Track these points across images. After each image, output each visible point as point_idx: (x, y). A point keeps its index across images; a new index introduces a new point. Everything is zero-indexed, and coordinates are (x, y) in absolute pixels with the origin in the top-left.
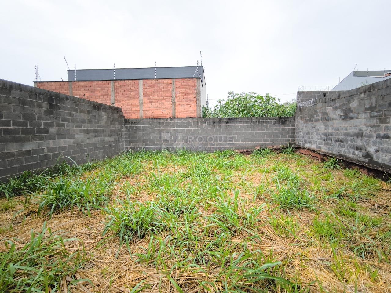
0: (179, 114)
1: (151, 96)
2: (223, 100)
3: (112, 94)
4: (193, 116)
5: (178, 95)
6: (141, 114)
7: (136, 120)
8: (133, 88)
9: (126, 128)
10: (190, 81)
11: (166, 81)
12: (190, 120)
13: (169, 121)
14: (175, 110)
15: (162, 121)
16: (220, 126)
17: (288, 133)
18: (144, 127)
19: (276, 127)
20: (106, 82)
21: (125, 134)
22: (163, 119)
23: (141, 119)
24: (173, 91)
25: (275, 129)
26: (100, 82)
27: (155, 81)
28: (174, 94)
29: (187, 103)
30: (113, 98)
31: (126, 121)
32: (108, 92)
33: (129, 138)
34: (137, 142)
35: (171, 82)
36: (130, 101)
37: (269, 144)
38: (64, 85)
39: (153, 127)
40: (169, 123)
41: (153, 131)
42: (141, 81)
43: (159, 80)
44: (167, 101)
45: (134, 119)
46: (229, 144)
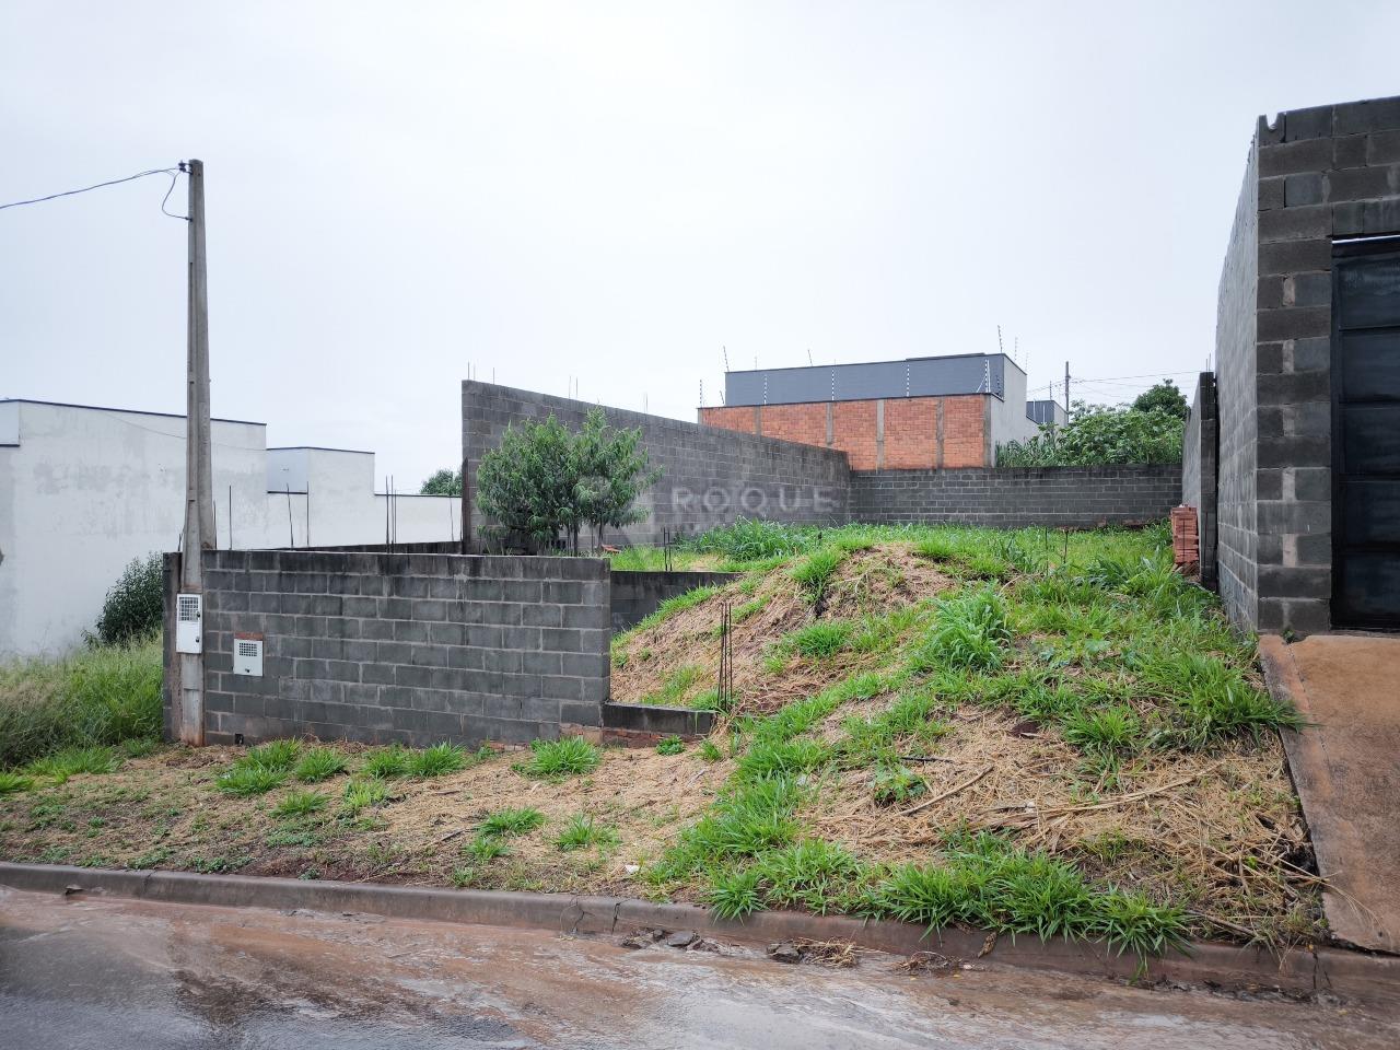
0: (949, 461)
1: (899, 428)
3: (828, 426)
4: (976, 465)
5: (949, 426)
6: (879, 462)
7: (873, 472)
8: (865, 415)
9: (854, 486)
10: (971, 399)
11: (926, 402)
12: (970, 472)
13: (931, 473)
14: (942, 453)
15: (918, 474)
16: (1027, 483)
17: (1167, 495)
18: (886, 485)
19: (1141, 484)
20: (817, 405)
21: (852, 498)
22: (921, 470)
23: (881, 471)
24: (940, 419)
25: (1140, 489)
26: (807, 405)
27: (907, 400)
28: (940, 423)
29: (965, 439)
30: (829, 434)
31: (854, 475)
32: (822, 423)
33: (858, 504)
34: (871, 511)
35: (936, 403)
36: (861, 439)
37: (1126, 517)
38: (748, 412)
39: (900, 485)
40: (932, 478)
41: (901, 492)
42: (881, 403)
43: (913, 400)
44: (928, 438)
45: (867, 471)
46: (1045, 516)
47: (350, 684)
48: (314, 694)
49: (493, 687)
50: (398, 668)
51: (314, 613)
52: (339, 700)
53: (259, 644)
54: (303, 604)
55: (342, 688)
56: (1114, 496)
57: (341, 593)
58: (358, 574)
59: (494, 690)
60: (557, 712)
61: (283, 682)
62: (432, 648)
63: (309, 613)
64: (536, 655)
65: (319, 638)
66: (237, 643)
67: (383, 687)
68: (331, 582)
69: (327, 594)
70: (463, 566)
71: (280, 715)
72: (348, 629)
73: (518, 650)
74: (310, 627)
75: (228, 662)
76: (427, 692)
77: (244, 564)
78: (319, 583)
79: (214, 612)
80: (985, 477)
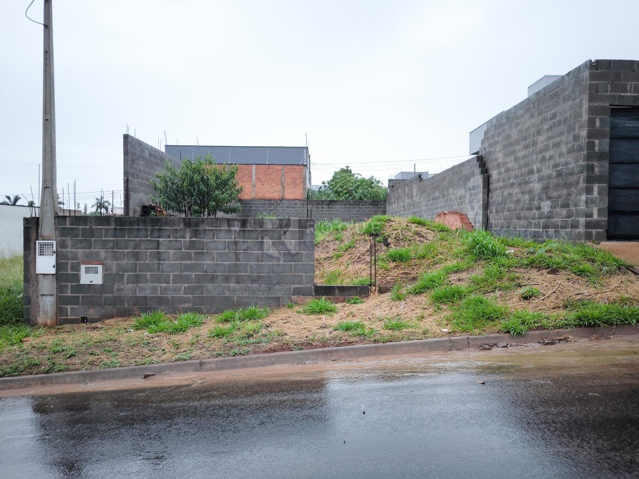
0: (287, 196)
1: (263, 179)
4: (299, 198)
5: (287, 179)
6: (253, 195)
7: (250, 200)
8: (246, 172)
10: (298, 167)
11: (276, 167)
12: (297, 202)
13: (279, 202)
14: (284, 192)
15: (272, 202)
16: (322, 208)
18: (257, 207)
22: (273, 200)
23: (253, 200)
24: (283, 176)
25: (369, 211)
27: (267, 166)
28: (283, 178)
29: (294, 186)
35: (281, 168)
39: (264, 207)
40: (279, 204)
42: (254, 166)
43: (270, 166)
44: (277, 185)
45: (247, 199)
47: (164, 285)
48: (139, 291)
49: (254, 281)
50: (195, 275)
51: (140, 249)
52: (156, 294)
53: (100, 267)
54: (132, 244)
55: (159, 288)
56: (358, 214)
57: (158, 238)
58: (170, 228)
59: (254, 283)
60: (290, 291)
61: (117, 286)
62: (217, 264)
63: (136, 249)
64: (279, 265)
65: (142, 262)
66: (83, 267)
67: (186, 285)
68: (151, 232)
69: (149, 238)
70: (236, 223)
71: (114, 304)
72: (163, 257)
73: (269, 263)
74: (136, 256)
75: (77, 278)
76: (213, 286)
77: (88, 223)
78: (143, 233)
79: (64, 250)
80: (304, 204)
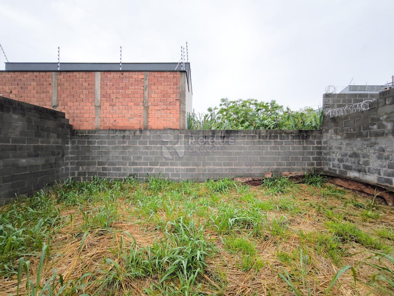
0: (154, 123)
1: (113, 96)
2: (216, 109)
3: (53, 91)
4: (174, 127)
5: (153, 95)
6: (97, 123)
7: (89, 132)
8: (85, 84)
9: (73, 143)
10: (170, 75)
11: (135, 75)
12: (169, 133)
13: (138, 133)
14: (148, 117)
15: (127, 133)
17: (312, 153)
18: (101, 143)
19: (295, 145)
20: (44, 74)
21: (72, 153)
22: (130, 131)
23: (96, 131)
24: (146, 89)
25: (294, 148)
26: (35, 74)
27: (119, 74)
28: (146, 94)
29: (165, 107)
30: (54, 98)
31: (74, 133)
32: (48, 89)
33: (77, 158)
34: (89, 164)
35: (143, 77)
36: (82, 104)
37: (284, 170)
39: (113, 143)
40: (139, 137)
41: (113, 148)
42: (98, 75)
43: (125, 73)
44: (137, 104)
45: (85, 130)
46: (226, 170)
56: (276, 154)
